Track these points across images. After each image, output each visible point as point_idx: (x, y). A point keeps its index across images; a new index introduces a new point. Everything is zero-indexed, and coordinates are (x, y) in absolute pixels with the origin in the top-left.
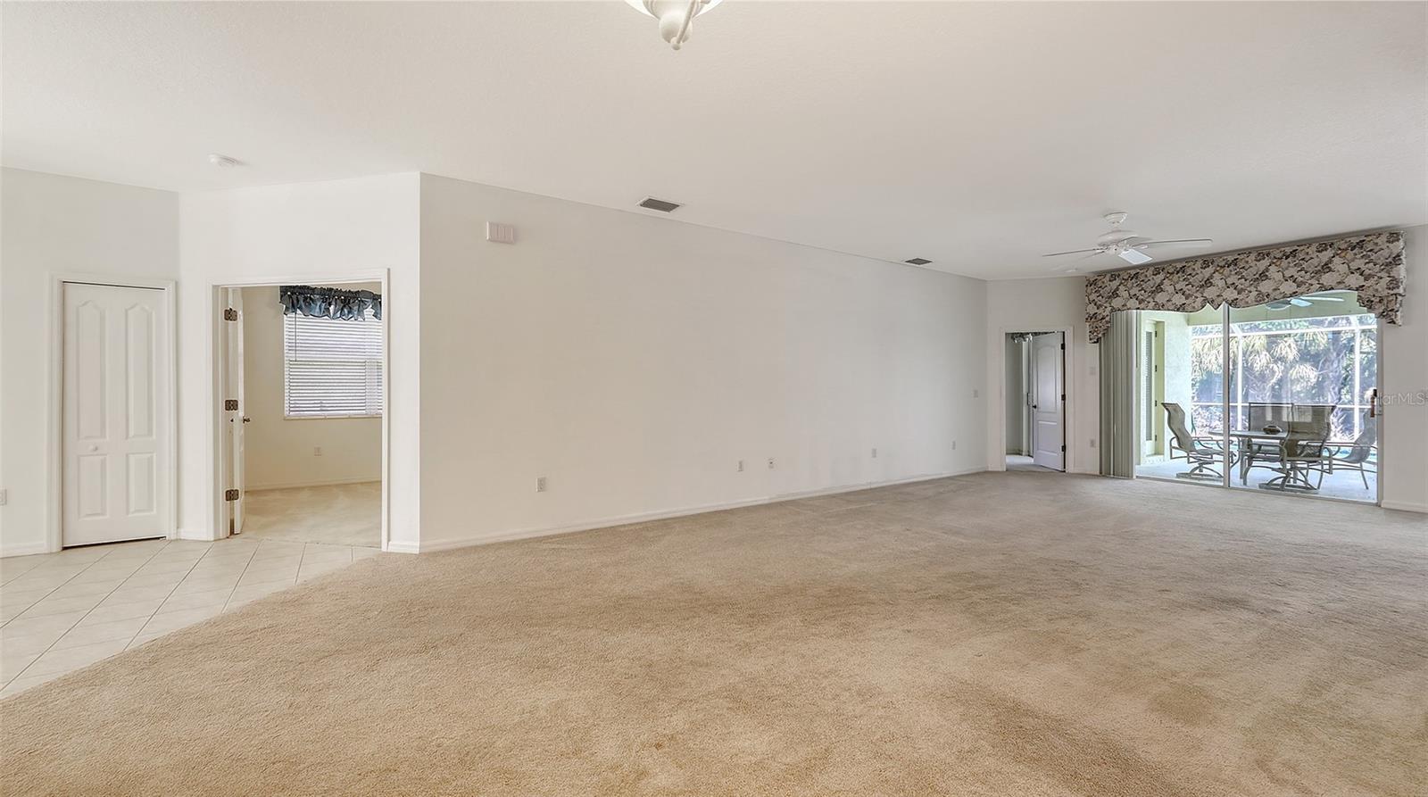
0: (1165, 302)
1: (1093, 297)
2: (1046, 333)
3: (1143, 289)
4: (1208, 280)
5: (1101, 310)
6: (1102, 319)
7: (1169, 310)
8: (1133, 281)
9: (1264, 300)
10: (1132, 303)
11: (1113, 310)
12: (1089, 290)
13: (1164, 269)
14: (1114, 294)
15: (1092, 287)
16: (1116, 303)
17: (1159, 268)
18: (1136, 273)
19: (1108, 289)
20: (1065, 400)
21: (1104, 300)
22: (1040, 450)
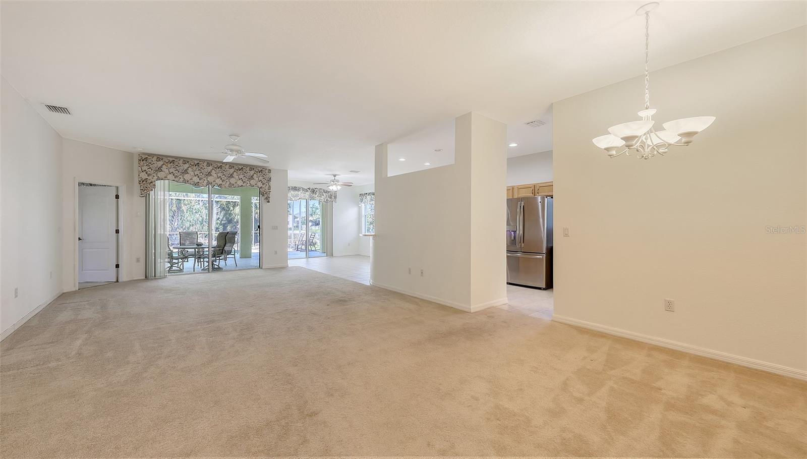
0: (189, 180)
1: (145, 168)
2: (110, 186)
3: (177, 170)
4: (210, 172)
5: (150, 177)
6: (151, 182)
7: (190, 184)
8: (171, 164)
10: (171, 177)
11: (158, 179)
12: (142, 163)
13: (188, 162)
14: (160, 169)
15: (144, 162)
16: (160, 174)
17: (186, 160)
18: (173, 160)
19: (155, 165)
20: (119, 233)
21: (152, 172)
22: (85, 270)
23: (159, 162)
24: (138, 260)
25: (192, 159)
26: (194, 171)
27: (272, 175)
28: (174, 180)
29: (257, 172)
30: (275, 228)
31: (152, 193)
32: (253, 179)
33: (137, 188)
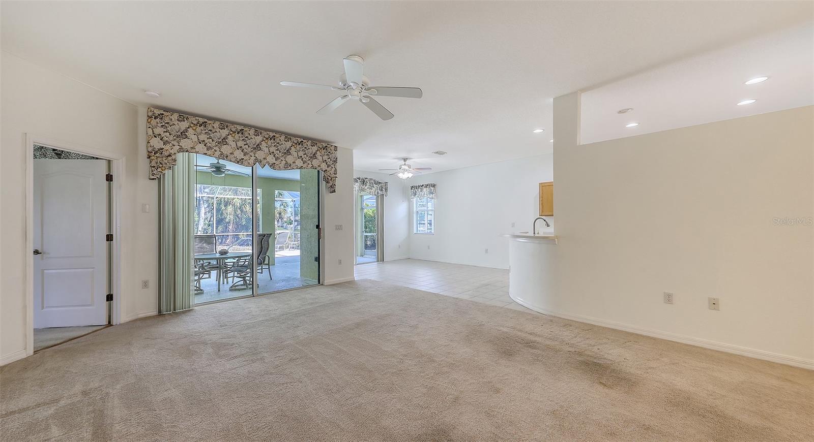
0: (228, 154)
1: (158, 130)
2: (97, 158)
3: (210, 138)
4: (258, 145)
5: (167, 147)
6: (170, 156)
7: (231, 161)
8: (202, 128)
9: (288, 167)
10: (200, 147)
11: (181, 150)
12: (154, 122)
13: (227, 126)
14: (183, 135)
15: (158, 120)
16: (185, 143)
17: (224, 123)
18: (204, 121)
19: (176, 127)
20: (112, 240)
21: (171, 138)
22: (47, 307)
23: (183, 123)
24: (145, 284)
25: (233, 123)
26: (236, 141)
27: (339, 154)
28: (206, 154)
29: (321, 149)
30: (339, 228)
31: (168, 173)
32: (316, 158)
33: (143, 164)
